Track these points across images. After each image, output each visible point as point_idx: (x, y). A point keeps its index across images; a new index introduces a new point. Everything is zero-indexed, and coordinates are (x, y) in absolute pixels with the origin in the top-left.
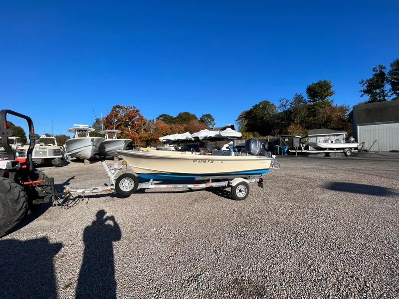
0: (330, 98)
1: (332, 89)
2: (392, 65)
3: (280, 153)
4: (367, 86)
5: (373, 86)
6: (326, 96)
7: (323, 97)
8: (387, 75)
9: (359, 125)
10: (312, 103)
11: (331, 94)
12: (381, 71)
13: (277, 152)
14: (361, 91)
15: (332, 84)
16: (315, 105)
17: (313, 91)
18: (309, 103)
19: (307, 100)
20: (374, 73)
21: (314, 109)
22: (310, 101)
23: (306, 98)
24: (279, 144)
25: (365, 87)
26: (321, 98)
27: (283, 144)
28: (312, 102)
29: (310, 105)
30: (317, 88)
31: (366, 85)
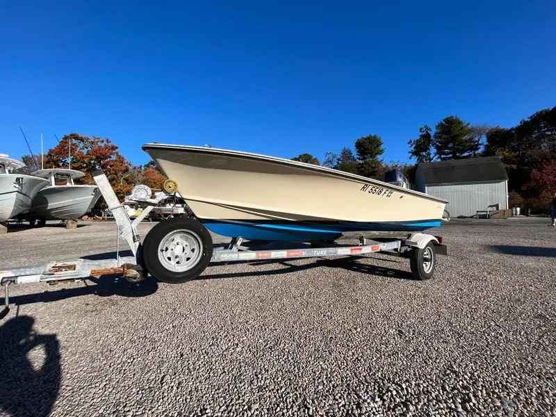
0: (379, 157)
1: (382, 147)
2: (437, 128)
4: (415, 148)
5: (420, 148)
6: (376, 154)
7: (373, 155)
8: (432, 138)
9: (428, 186)
10: (361, 162)
11: (381, 152)
12: (427, 132)
14: (410, 152)
15: (382, 140)
16: (366, 163)
17: (363, 147)
18: (358, 160)
19: (356, 156)
20: (421, 134)
22: (359, 159)
23: (355, 154)
25: (412, 149)
26: (371, 157)
28: (362, 159)
29: (359, 164)
30: (367, 145)
31: (414, 146)
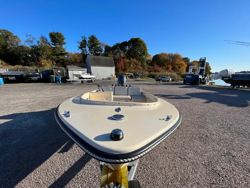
0: (64, 46)
1: (65, 41)
2: (89, 38)
4: (80, 45)
5: (82, 45)
6: (62, 44)
8: (87, 42)
9: (92, 66)
11: (65, 43)
12: (85, 39)
14: (78, 47)
17: (54, 37)
18: (52, 45)
19: (51, 42)
20: (82, 39)
21: (55, 50)
23: (49, 40)
24: (53, 75)
25: (79, 45)
26: (59, 45)
27: (57, 75)
28: (54, 45)
29: (53, 47)
30: (57, 37)
31: (80, 44)
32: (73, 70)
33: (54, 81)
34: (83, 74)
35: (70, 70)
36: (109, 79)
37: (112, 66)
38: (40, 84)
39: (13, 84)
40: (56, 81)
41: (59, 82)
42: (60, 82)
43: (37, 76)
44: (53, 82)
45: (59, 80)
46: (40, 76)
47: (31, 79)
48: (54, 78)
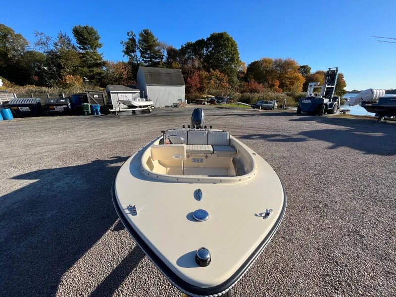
0: (99, 51)
1: (100, 41)
2: (140, 35)
3: (92, 113)
4: (126, 48)
5: (129, 50)
6: (96, 47)
8: (137, 43)
9: (148, 85)
10: (81, 51)
11: (100, 46)
12: (133, 37)
13: (88, 112)
14: (123, 51)
16: (87, 54)
17: (81, 35)
18: (79, 49)
19: (77, 45)
20: (129, 37)
21: (85, 59)
22: (80, 48)
23: (74, 41)
24: (88, 102)
25: (124, 49)
26: (92, 47)
27: (93, 102)
28: (82, 49)
29: (81, 53)
31: (125, 46)
32: (117, 93)
33: (90, 112)
34: (135, 99)
35: (113, 93)
36: (176, 106)
37: (179, 84)
38: (68, 117)
39: (28, 118)
40: (93, 112)
41: (97, 114)
42: (100, 113)
43: (62, 104)
44: (88, 114)
45: (97, 110)
46: (67, 105)
47: (54, 109)
48: (90, 108)
